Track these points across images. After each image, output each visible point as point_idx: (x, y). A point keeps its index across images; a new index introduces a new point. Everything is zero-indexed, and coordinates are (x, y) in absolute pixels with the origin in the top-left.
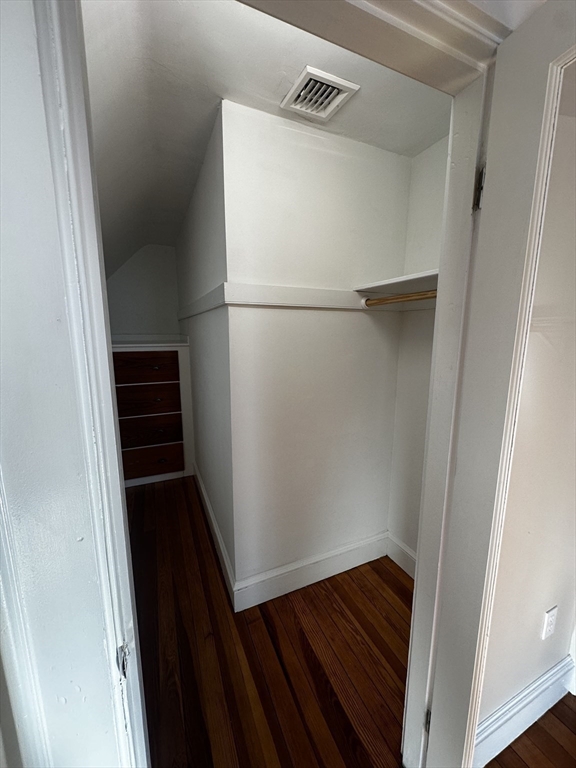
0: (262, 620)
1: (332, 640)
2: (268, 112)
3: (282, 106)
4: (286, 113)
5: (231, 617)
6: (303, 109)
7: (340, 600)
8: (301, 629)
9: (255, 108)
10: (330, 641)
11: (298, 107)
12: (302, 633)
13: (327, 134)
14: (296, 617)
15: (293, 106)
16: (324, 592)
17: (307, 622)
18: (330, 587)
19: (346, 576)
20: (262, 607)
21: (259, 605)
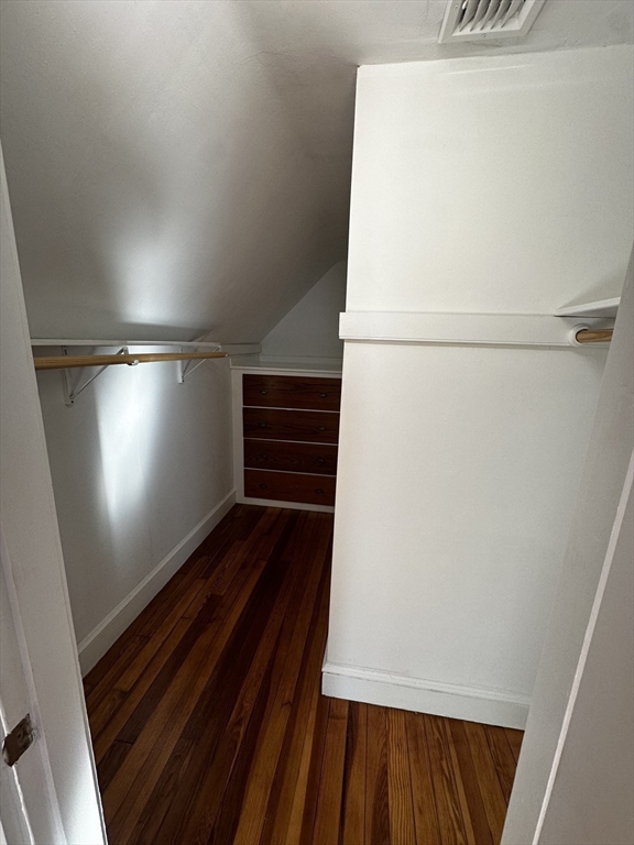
0: (346, 721)
1: (420, 811)
2: (424, 59)
3: (440, 42)
4: (452, 50)
5: (316, 696)
6: (477, 31)
7: (455, 761)
8: (385, 765)
9: (404, 60)
10: (416, 810)
11: (467, 31)
12: (384, 772)
13: (529, 55)
14: (386, 744)
15: (457, 33)
16: (437, 735)
17: (398, 762)
18: (449, 733)
19: (481, 732)
20: (353, 705)
21: (350, 701)
